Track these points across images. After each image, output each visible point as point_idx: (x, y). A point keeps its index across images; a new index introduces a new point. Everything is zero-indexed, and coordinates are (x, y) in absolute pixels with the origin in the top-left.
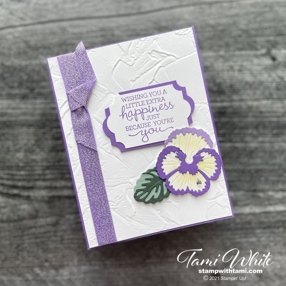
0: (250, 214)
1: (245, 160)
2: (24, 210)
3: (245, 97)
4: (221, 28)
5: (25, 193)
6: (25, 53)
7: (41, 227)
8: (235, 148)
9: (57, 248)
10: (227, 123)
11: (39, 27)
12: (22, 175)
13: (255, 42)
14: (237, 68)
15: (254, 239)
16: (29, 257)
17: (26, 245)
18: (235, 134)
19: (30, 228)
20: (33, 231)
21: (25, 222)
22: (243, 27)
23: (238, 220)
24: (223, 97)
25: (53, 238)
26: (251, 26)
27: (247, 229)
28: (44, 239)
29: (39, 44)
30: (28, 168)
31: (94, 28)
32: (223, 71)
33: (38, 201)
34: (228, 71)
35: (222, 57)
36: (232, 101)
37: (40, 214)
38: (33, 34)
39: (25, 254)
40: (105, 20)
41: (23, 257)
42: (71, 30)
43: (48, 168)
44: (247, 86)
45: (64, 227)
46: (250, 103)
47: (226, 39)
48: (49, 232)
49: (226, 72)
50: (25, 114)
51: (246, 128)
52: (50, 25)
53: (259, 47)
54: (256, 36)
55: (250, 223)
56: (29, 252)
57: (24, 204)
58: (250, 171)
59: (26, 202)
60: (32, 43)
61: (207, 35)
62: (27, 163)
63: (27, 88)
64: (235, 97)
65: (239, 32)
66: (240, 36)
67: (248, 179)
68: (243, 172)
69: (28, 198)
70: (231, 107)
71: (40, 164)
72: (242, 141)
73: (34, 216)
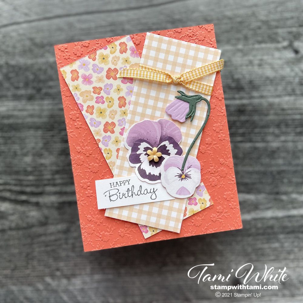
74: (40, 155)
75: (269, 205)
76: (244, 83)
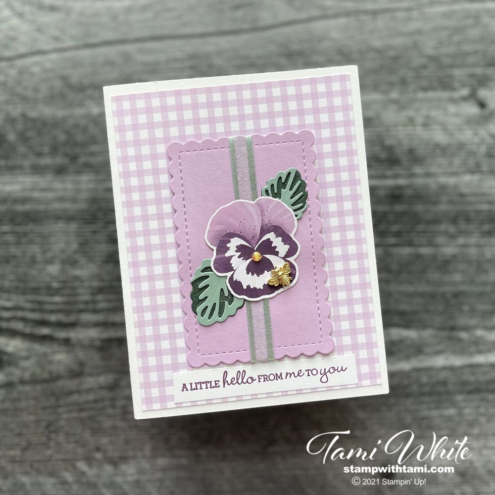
0: (445, 368)
1: (434, 276)
2: (59, 362)
3: (433, 169)
4: (392, 53)
5: (62, 334)
6: (62, 96)
7: (88, 391)
8: (418, 256)
9: (115, 428)
10: (404, 213)
11: (86, 53)
12: (57, 304)
13: (451, 77)
14: (419, 120)
15: (451, 411)
16: (69, 442)
17: (62, 423)
18: (418, 232)
19: (71, 393)
20: (75, 398)
21: (61, 383)
22: (430, 51)
23: (424, 379)
24: (397, 170)
25: (110, 411)
26: (445, 50)
27: (439, 394)
28: (92, 413)
29: (86, 82)
30: (67, 291)
31: (179, 55)
32: (396, 125)
33: (83, 347)
34: (405, 125)
35: (395, 102)
36: (412, 175)
37: (87, 370)
38: (77, 64)
39: (61, 438)
40: (196, 42)
41: (57, 443)
42: (139, 58)
43: (100, 290)
44: (438, 151)
46: (443, 180)
48: (103, 400)
49: (401, 128)
50: (61, 199)
51: (436, 221)
53: (456, 85)
54: (452, 66)
55: (444, 383)
56: (67, 435)
57: (60, 352)
58: (443, 295)
59: (62, 348)
60: (74, 80)
61: (369, 65)
62: (64, 282)
63: (66, 155)
64: (418, 170)
65: (423, 61)
66: (424, 67)
67: (441, 308)
68: (432, 296)
69: (67, 342)
70: (410, 186)
71: (87, 284)
72: (431, 244)
73: (76, 373)
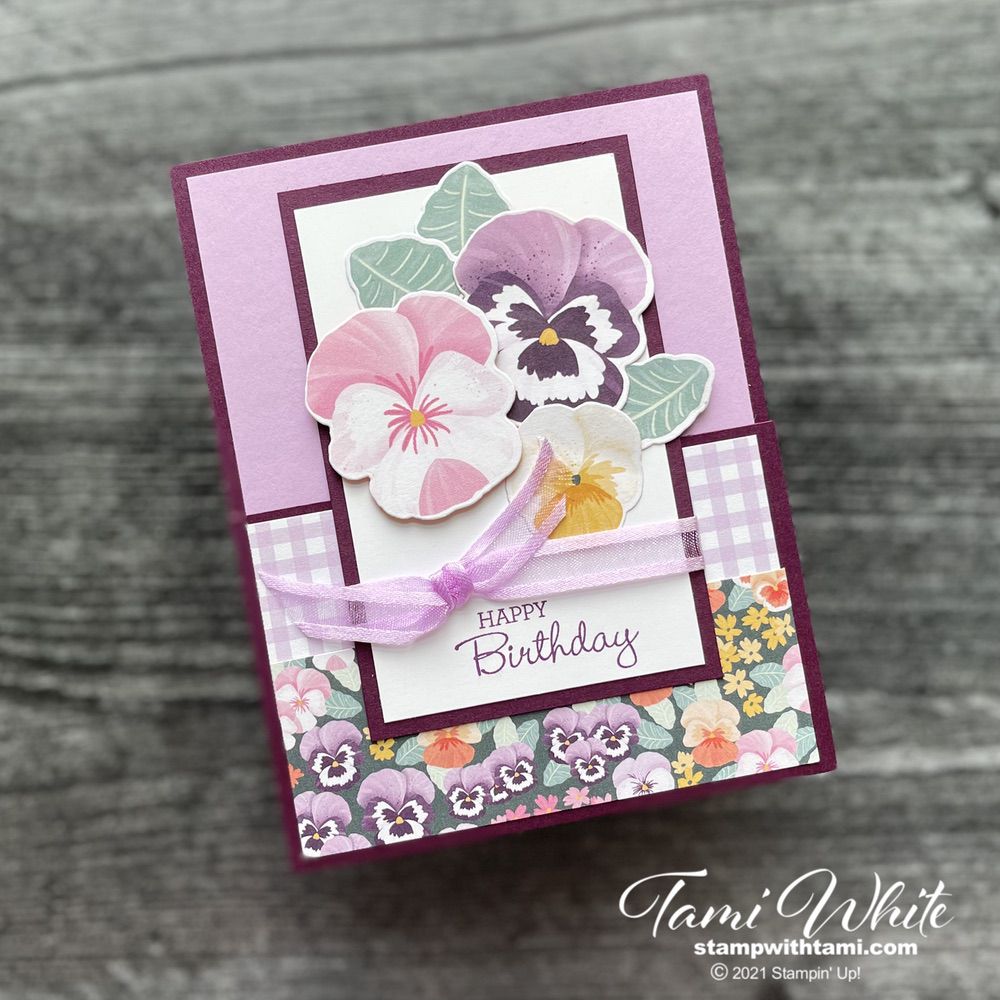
0: (903, 776)
1: (884, 577)
2: (75, 749)
3: (887, 348)
4: (804, 94)
5: (81, 688)
6: (89, 175)
7: (135, 811)
8: (851, 535)
9: (191, 891)
10: (823, 441)
11: (140, 82)
12: (71, 623)
13: (929, 147)
14: (859, 240)
16: (92, 920)
17: (80, 878)
18: (852, 483)
19: (99, 814)
20: (108, 825)
21: (77, 793)
22: (886, 92)
23: (858, 799)
24: (809, 348)
25: (181, 854)
26: (916, 89)
27: (889, 831)
28: (145, 858)
29: (141, 145)
30: (92, 597)
31: (342, 90)
32: (808, 251)
33: (127, 717)
34: (828, 251)
35: (808, 200)
36: (840, 360)
37: (134, 765)
38: (121, 106)
39: (77, 911)
40: (381, 62)
41: (67, 922)
42: (257, 95)
43: (165, 596)
44: (898, 309)
45: (220, 815)
46: (907, 371)
47: (825, 136)
48: (166, 830)
49: (819, 257)
50: (83, 398)
51: (891, 460)
52: (183, 77)
53: (941, 166)
54: (932, 125)
55: (900, 808)
56: (90, 903)
57: (77, 726)
58: (903, 619)
59: (82, 718)
60: (115, 141)
61: (753, 118)
62: (87, 576)
63: (95, 302)
64: (854, 348)
65: (871, 112)
66: (872, 125)
67: (896, 646)
68: (878, 621)
69: (91, 705)
70: (837, 383)
71: (136, 582)
72: (877, 509)
73: (111, 773)
74: (108, 536)
75: (893, 731)
76: (816, 309)
